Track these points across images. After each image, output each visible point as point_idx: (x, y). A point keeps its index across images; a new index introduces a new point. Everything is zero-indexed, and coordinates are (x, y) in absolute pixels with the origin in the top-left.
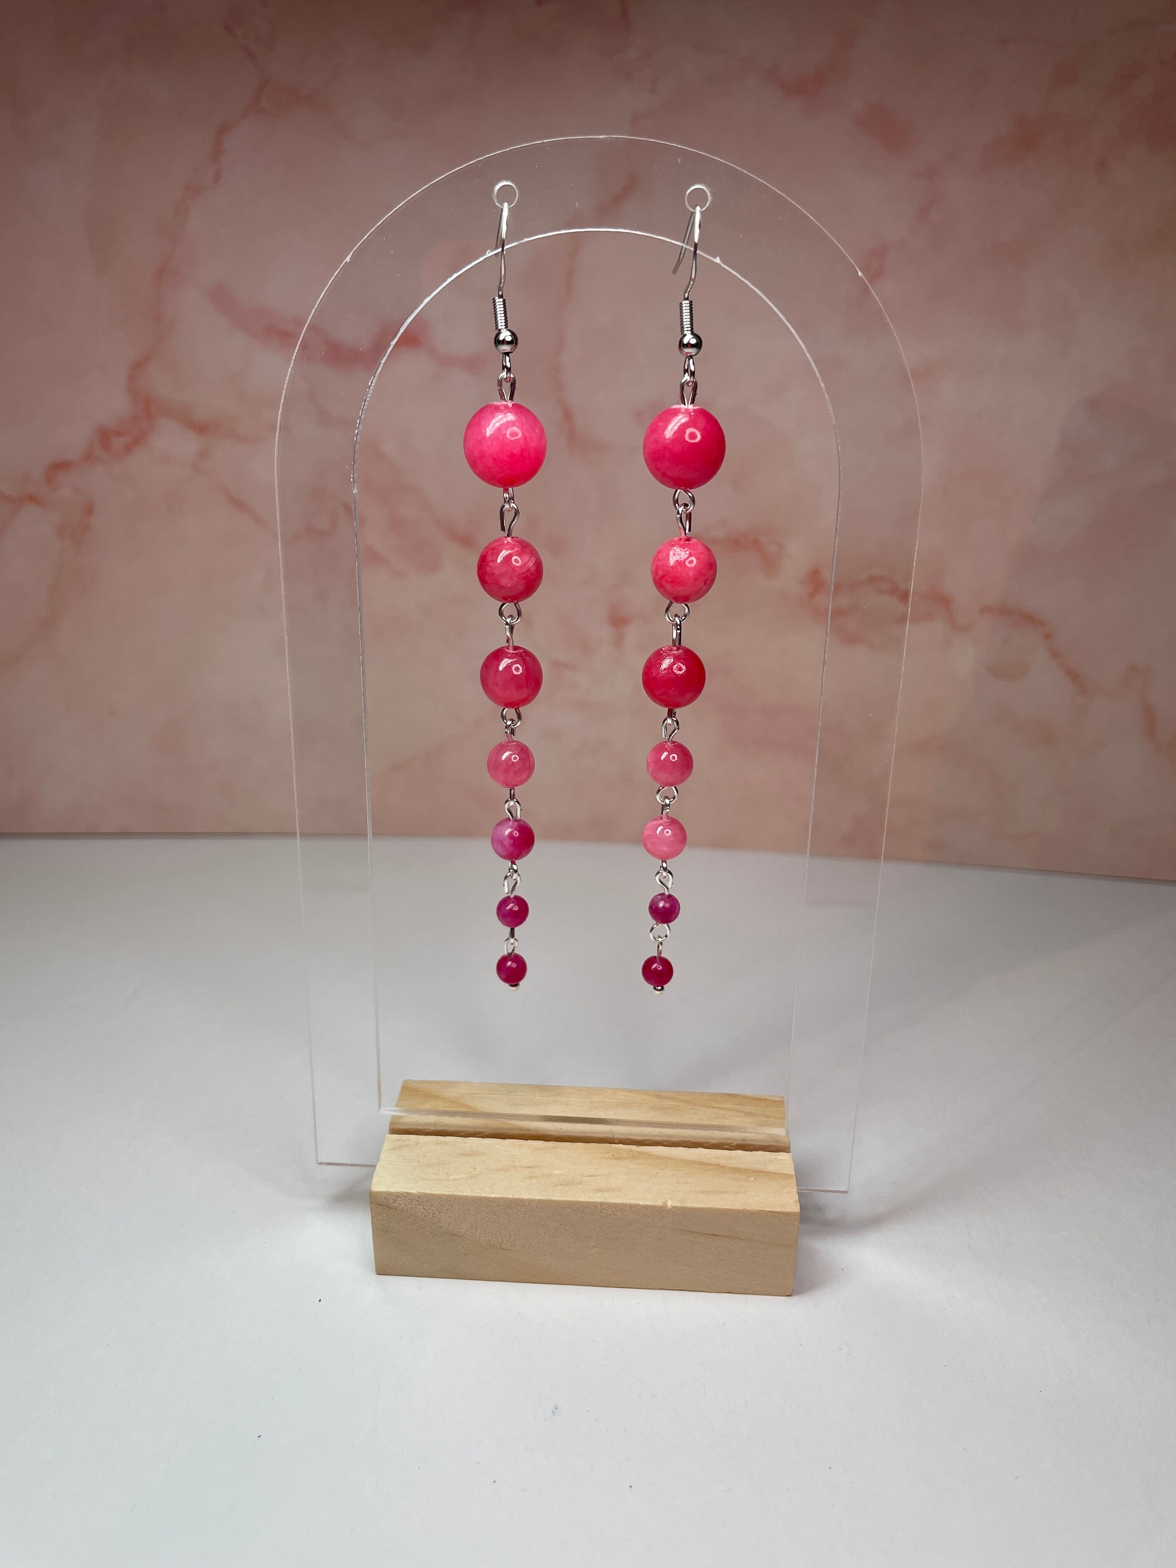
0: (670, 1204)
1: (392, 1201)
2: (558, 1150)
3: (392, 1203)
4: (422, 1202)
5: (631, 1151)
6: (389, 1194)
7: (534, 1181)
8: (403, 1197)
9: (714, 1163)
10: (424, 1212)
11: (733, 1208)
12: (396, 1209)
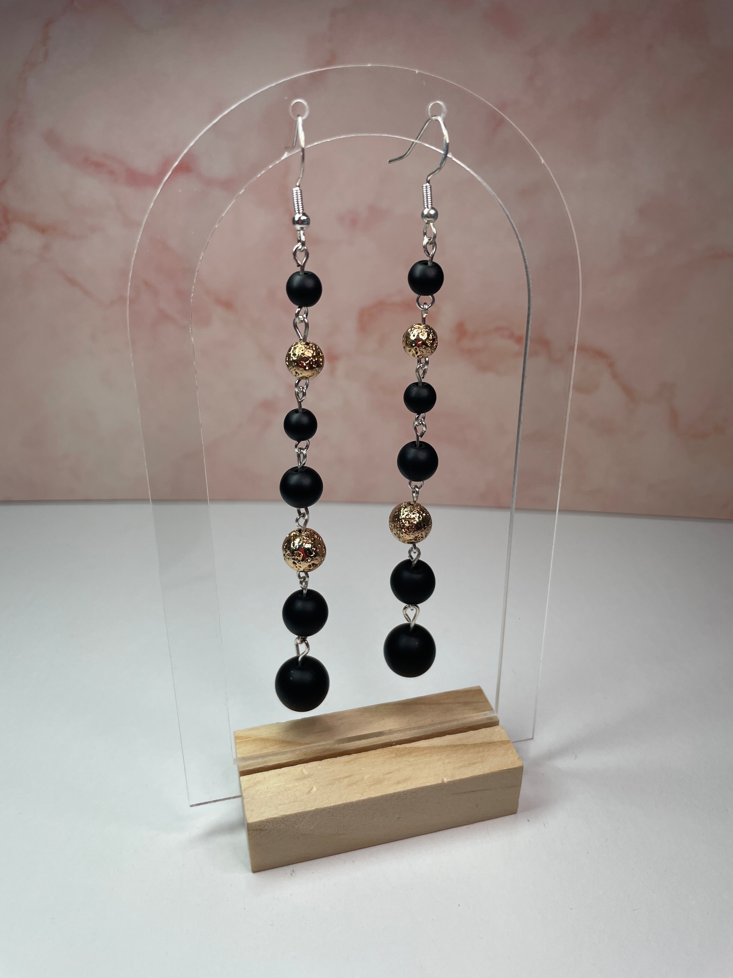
0: (446, 780)
1: (263, 826)
2: (360, 759)
3: (264, 827)
4: (284, 821)
5: (406, 748)
6: (262, 822)
7: (354, 787)
8: (272, 821)
9: (460, 744)
10: (286, 826)
11: (485, 773)
12: (266, 830)
